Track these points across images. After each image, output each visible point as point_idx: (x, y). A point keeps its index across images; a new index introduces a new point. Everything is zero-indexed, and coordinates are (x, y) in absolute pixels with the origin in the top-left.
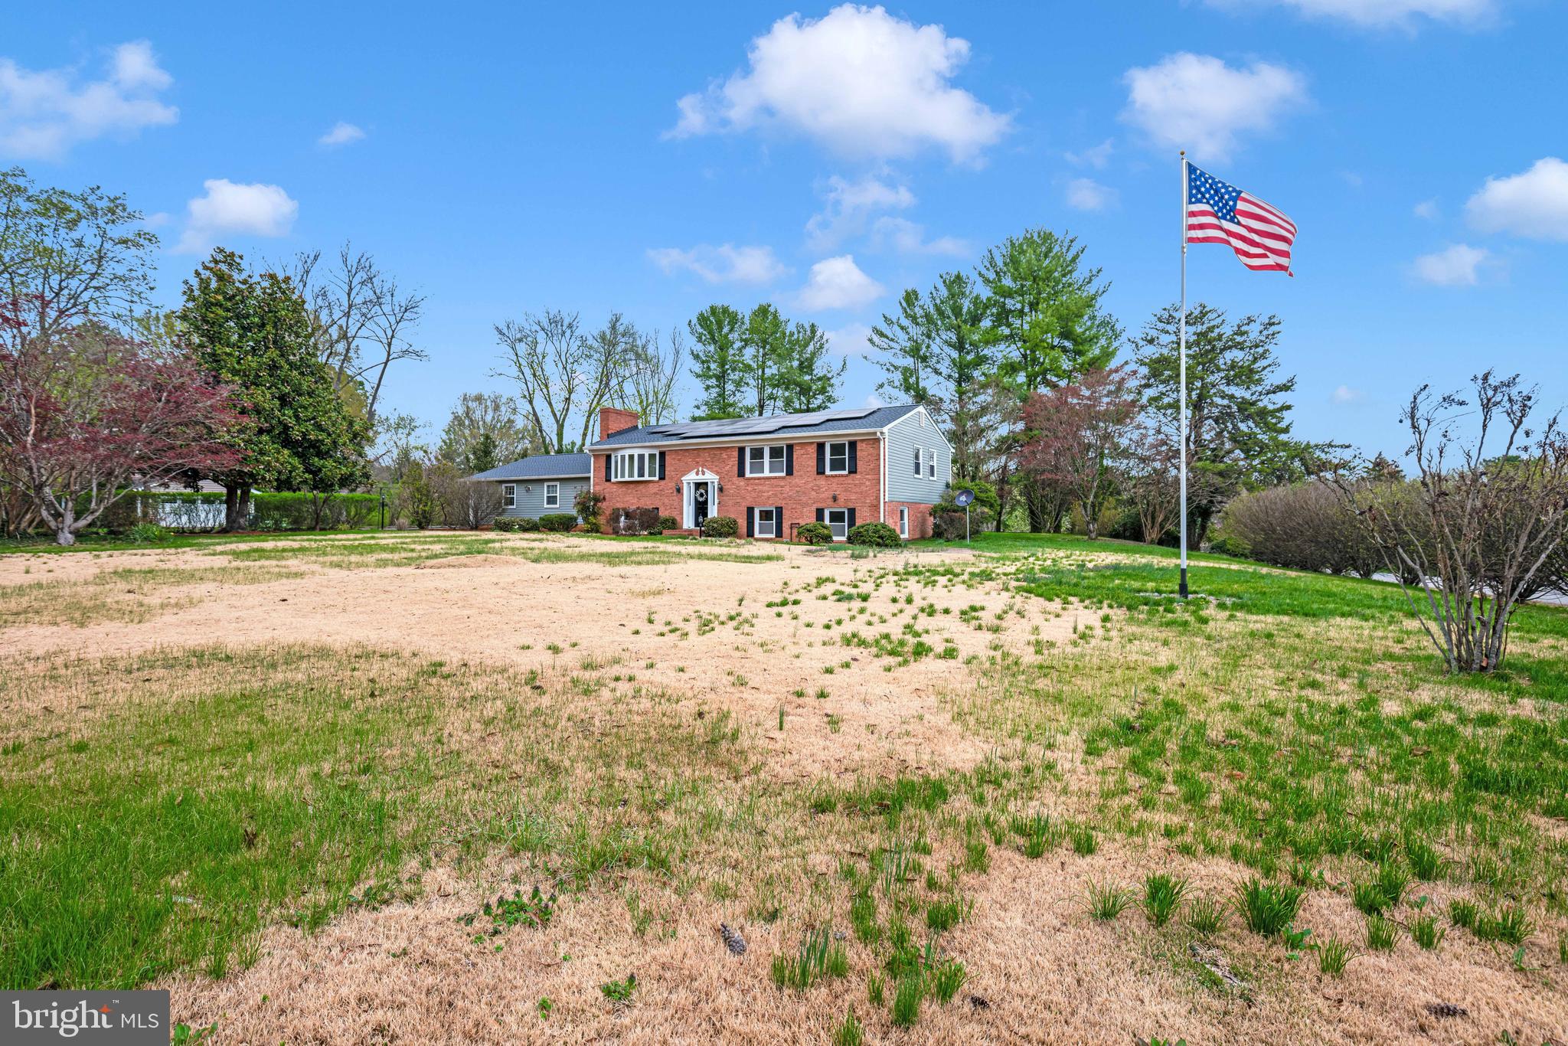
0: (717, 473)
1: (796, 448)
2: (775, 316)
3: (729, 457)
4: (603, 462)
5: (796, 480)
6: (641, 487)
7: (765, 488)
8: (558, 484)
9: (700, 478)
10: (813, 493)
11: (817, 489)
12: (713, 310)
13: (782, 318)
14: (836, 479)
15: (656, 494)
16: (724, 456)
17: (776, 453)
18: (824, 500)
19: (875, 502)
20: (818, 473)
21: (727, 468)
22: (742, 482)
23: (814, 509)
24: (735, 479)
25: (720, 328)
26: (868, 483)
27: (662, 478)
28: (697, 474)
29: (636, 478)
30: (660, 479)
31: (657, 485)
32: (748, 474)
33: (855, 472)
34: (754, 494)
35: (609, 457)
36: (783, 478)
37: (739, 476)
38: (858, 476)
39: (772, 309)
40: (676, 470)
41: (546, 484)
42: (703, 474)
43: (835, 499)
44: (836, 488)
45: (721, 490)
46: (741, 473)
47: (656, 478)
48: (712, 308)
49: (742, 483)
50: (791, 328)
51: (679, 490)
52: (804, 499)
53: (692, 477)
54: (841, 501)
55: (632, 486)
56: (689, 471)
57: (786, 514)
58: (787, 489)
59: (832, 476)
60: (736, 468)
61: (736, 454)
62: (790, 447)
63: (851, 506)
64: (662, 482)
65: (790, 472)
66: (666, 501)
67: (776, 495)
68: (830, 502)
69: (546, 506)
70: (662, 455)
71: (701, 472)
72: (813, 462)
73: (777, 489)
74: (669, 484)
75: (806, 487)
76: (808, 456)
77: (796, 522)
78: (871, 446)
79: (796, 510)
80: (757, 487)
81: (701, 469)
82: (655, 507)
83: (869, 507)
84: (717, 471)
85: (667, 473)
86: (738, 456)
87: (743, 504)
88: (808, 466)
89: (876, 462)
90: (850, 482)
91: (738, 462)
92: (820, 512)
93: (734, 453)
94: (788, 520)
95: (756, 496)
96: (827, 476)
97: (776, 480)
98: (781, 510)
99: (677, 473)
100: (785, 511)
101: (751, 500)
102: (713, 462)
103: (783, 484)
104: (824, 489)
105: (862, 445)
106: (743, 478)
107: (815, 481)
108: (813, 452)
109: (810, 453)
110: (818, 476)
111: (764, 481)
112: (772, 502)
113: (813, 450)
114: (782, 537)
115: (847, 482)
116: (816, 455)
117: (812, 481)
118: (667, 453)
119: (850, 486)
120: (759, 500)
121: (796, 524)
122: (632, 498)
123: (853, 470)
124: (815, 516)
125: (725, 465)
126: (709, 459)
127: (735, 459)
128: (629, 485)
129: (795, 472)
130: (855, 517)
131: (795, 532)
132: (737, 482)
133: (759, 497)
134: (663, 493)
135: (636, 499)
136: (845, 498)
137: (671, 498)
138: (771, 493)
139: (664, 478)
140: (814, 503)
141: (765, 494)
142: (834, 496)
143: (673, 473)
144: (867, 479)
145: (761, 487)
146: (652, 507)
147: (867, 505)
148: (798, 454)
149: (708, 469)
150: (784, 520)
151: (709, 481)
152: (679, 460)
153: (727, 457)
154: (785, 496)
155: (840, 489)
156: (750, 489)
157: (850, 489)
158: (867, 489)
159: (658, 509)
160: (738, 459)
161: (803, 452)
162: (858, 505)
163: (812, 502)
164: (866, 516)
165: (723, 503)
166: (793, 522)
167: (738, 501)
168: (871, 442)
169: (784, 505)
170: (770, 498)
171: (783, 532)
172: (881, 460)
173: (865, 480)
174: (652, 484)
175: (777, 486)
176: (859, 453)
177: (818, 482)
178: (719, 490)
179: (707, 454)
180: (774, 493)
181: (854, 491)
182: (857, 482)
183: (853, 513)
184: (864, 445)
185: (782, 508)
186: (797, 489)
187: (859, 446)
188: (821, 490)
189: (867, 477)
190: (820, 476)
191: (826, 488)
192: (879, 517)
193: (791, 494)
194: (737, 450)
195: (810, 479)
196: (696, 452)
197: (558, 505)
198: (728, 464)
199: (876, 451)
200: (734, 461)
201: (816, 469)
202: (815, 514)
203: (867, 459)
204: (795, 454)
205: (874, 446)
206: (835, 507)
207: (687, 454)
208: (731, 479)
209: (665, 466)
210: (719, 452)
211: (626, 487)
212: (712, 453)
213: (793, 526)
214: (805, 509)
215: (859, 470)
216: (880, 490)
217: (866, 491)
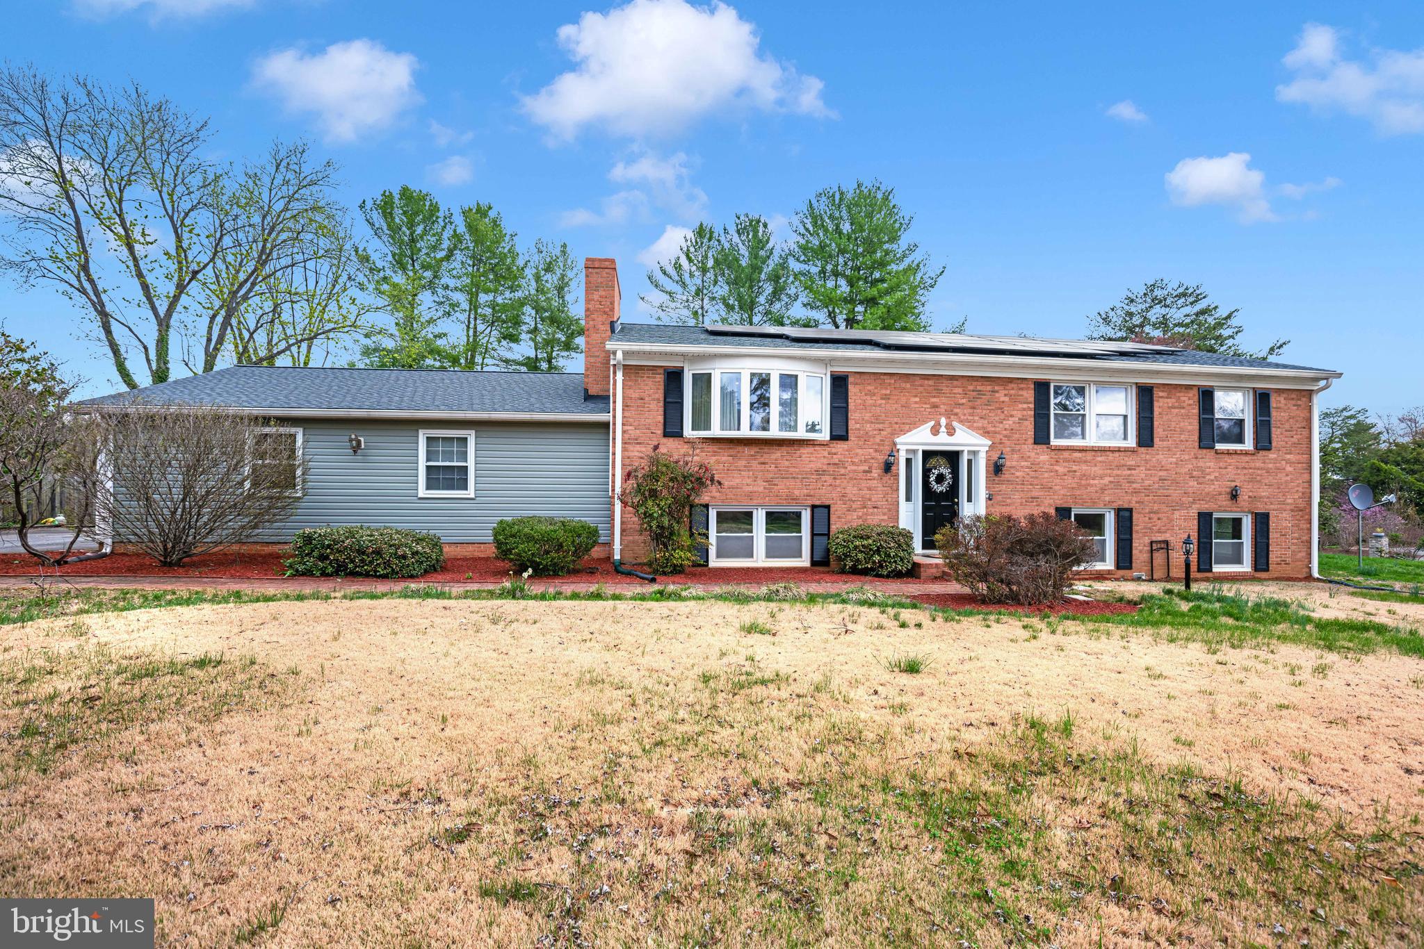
0: (986, 433)
1: (1157, 393)
3: (1014, 400)
4: (654, 389)
5: (1160, 455)
6: (777, 454)
7: (1097, 470)
8: (471, 436)
9: (943, 442)
10: (1193, 483)
11: (1200, 476)
14: (1232, 460)
15: (820, 473)
16: (1001, 396)
18: (1213, 497)
19: (1302, 505)
20: (1202, 446)
21: (1009, 423)
22: (1042, 455)
23: (1193, 512)
24: (1029, 449)
26: (1289, 469)
27: (840, 433)
28: (935, 431)
29: (745, 431)
30: (834, 437)
31: (824, 452)
32: (1054, 442)
33: (1268, 448)
34: (1069, 481)
35: (673, 378)
36: (1132, 451)
37: (1037, 441)
38: (1272, 455)
40: (876, 419)
41: (422, 435)
42: (951, 432)
43: (1234, 496)
44: (1233, 474)
45: (997, 469)
46: (1041, 437)
47: (824, 435)
49: (1044, 458)
51: (888, 467)
52: (1175, 494)
53: (919, 438)
54: (1244, 496)
55: (747, 451)
56: (914, 425)
57: (1139, 522)
58: (1140, 473)
59: (1228, 453)
60: (1029, 426)
61: (1029, 395)
62: (1146, 393)
63: (1261, 508)
64: (840, 446)
65: (1147, 439)
66: (851, 490)
67: (1117, 485)
68: (1224, 501)
69: (422, 492)
70: (840, 383)
71: (943, 429)
72: (1190, 424)
73: (1119, 472)
74: (860, 451)
75: (1178, 470)
76: (1183, 411)
77: (1160, 539)
78: (1294, 402)
79: (1160, 515)
80: (1075, 468)
81: (943, 421)
82: (818, 503)
83: (1292, 511)
84: (984, 428)
85: (852, 425)
86: (1032, 399)
87: (1047, 502)
88: (1182, 431)
89: (1305, 432)
90: (1257, 465)
91: (1032, 413)
92: (1205, 519)
93: (1024, 393)
94: (1145, 534)
95: (1075, 485)
96: (1217, 452)
97: (1117, 454)
98: (1127, 514)
99: (881, 426)
100: (1135, 516)
101: (1062, 492)
102: (974, 408)
103: (1133, 463)
104: (1212, 477)
105: (1278, 399)
106: (1044, 446)
107: (1194, 461)
108: (1190, 405)
109: (1185, 405)
110: (1200, 451)
111: (1089, 456)
112: (1107, 499)
113: (1191, 402)
114: (1130, 568)
115: (1252, 465)
116: (1196, 411)
117: (1189, 460)
118: (851, 379)
119: (1259, 472)
120: (1078, 492)
121: (1160, 542)
122: (749, 481)
123: (1264, 442)
124: (1196, 527)
125: (1002, 417)
126: (964, 401)
127: (1025, 406)
128: (740, 448)
129: (1156, 440)
130: (1268, 529)
131: (1159, 558)
132: (1033, 455)
133: (1080, 486)
134: (843, 471)
135: (760, 482)
136: (1251, 494)
137: (864, 484)
138: (1107, 480)
139: (844, 438)
140: (1194, 502)
141: (1092, 482)
142: (1229, 490)
143: (868, 427)
144: (1288, 462)
145: (1084, 467)
146: (810, 502)
147: (1288, 507)
148: (1161, 404)
149: (961, 422)
150: (1134, 536)
151: (966, 449)
152: (886, 398)
153: (1007, 399)
154: (1134, 485)
155: (1243, 478)
156: (1060, 469)
157: (1259, 478)
158: (1288, 478)
159: (828, 507)
160: (1032, 406)
161: (1171, 402)
162: (1272, 506)
163: (1191, 499)
164: (1286, 528)
165: (999, 498)
166: (1154, 539)
167: (1035, 494)
168: (1294, 396)
169: (1133, 505)
170: (1103, 490)
171: (1134, 558)
172: (1310, 429)
173: (1284, 462)
174: (810, 449)
175: (1118, 467)
176: (1274, 413)
177: (1201, 464)
178: (992, 469)
179: (960, 390)
180: (1112, 479)
181: (1267, 481)
182: (1271, 466)
183: (1262, 522)
184: (1282, 399)
185: (1130, 510)
186: (1162, 473)
187: (1274, 401)
188: (1208, 477)
189: (1288, 456)
190: (1205, 451)
191: (1217, 474)
192: (1310, 530)
193: (1147, 483)
194: (1032, 386)
195: (1187, 457)
196: (931, 382)
197: (470, 492)
198: (1012, 416)
199: (1304, 414)
200: (1024, 409)
201: (1196, 438)
202: (1196, 522)
203: (1287, 426)
204: (1156, 404)
205: (1299, 402)
206: (1231, 511)
207: (908, 386)
208: (1018, 447)
209: (846, 408)
210: (989, 388)
211: (732, 452)
212: (971, 388)
213: (1153, 547)
214: (1177, 515)
215: (1274, 444)
216: (1310, 482)
217: (1286, 481)
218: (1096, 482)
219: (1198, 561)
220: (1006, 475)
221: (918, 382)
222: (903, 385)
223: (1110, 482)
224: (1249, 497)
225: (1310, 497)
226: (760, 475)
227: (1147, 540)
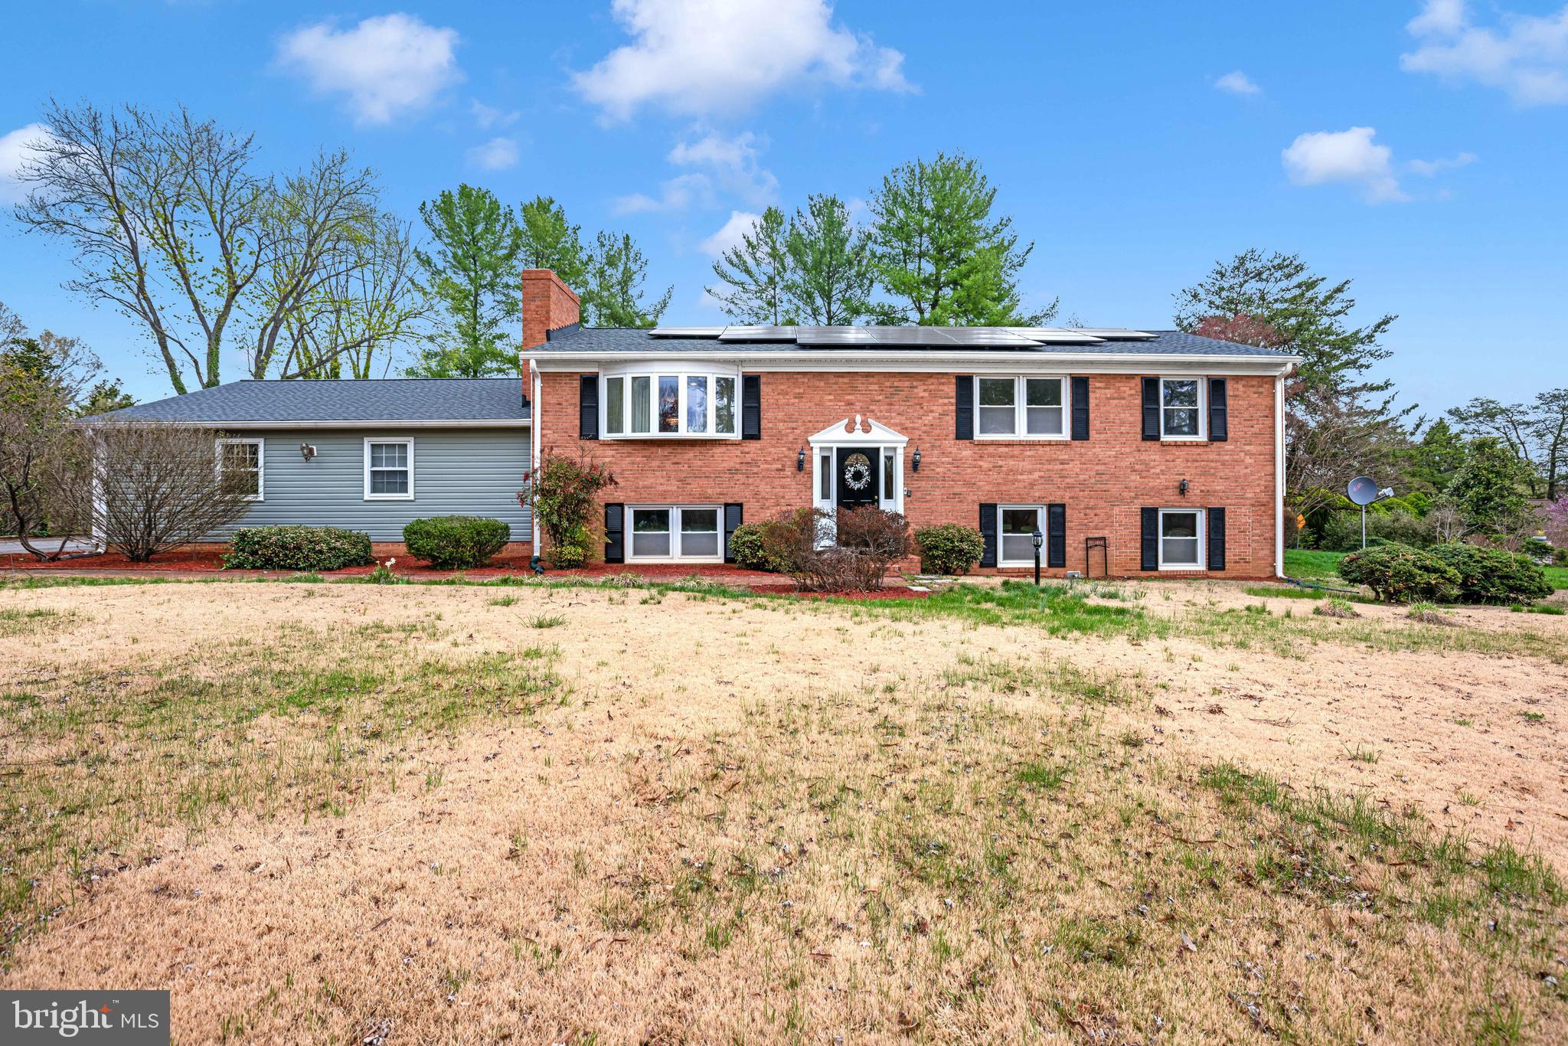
0: (903, 429)
1: (1093, 384)
2: (558, 217)
3: (934, 396)
4: (571, 394)
5: (1097, 447)
6: (690, 454)
7: (1026, 465)
8: (410, 442)
9: (858, 438)
10: (1135, 477)
11: (1144, 470)
12: (465, 192)
13: (570, 221)
14: (1182, 453)
15: (733, 471)
16: (920, 391)
17: (1042, 393)
18: (1159, 492)
19: (1263, 499)
20: (1145, 438)
21: (929, 419)
22: (966, 451)
23: (1136, 507)
24: (951, 444)
25: (472, 224)
26: (1248, 460)
27: (752, 434)
28: (850, 428)
29: (654, 432)
30: (746, 437)
31: (736, 451)
32: (978, 436)
33: (1224, 439)
34: (994, 476)
35: (589, 384)
36: (1065, 444)
37: (959, 437)
38: (1228, 446)
39: (554, 208)
40: (790, 418)
41: (367, 443)
42: (867, 429)
43: (1182, 489)
44: (1181, 467)
45: (914, 466)
46: (964, 431)
47: (737, 435)
48: (464, 187)
49: (967, 453)
50: (587, 240)
51: (800, 466)
52: (1115, 489)
53: (835, 436)
54: (1195, 490)
55: (661, 452)
56: (828, 423)
57: (1073, 518)
58: (1075, 467)
59: (1176, 445)
60: (951, 421)
61: (951, 389)
62: (1081, 384)
63: (1215, 503)
64: (753, 446)
65: (1081, 430)
66: (764, 488)
67: (1049, 480)
68: (1172, 496)
69: (368, 495)
70: (752, 383)
71: (858, 426)
72: (1132, 415)
73: (1050, 467)
74: (772, 450)
75: (1118, 464)
76: (1123, 402)
77: (1097, 536)
78: (1255, 389)
79: (1097, 511)
80: (1000, 463)
81: (858, 418)
82: (730, 501)
83: (1253, 505)
84: (901, 424)
85: (764, 423)
86: (954, 394)
87: (971, 497)
88: (1122, 423)
89: (1268, 422)
90: (1211, 457)
91: (954, 408)
92: (1148, 515)
93: (945, 388)
94: (1080, 531)
95: (1001, 481)
96: (1163, 445)
97: (1048, 448)
98: (1059, 510)
99: (794, 425)
100: (1068, 512)
101: (987, 488)
102: (891, 404)
103: (1066, 457)
104: (1158, 471)
105: (1236, 386)
106: (967, 441)
107: (1137, 454)
108: (1131, 395)
109: (1126, 395)
110: (1144, 444)
111: (1016, 450)
112: (1037, 494)
113: (1133, 392)
114: (1063, 565)
115: (1205, 457)
116: (1138, 401)
117: (1131, 453)
118: (763, 380)
119: (1213, 464)
120: (1004, 488)
121: (1096, 539)
122: (663, 481)
123: (1217, 434)
124: (1139, 523)
125: (921, 412)
126: (880, 397)
127: (946, 401)
128: (654, 449)
129: (1092, 433)
130: (1224, 525)
131: (1096, 555)
132: (954, 450)
133: (1006, 482)
134: (755, 470)
135: (674, 482)
136: (1203, 488)
137: (777, 482)
138: (1036, 475)
139: (757, 437)
140: (1136, 497)
141: (1020, 477)
142: (1177, 484)
143: (781, 426)
144: (1247, 453)
145: (1011, 462)
146: (723, 501)
147: (1248, 502)
148: (1097, 396)
149: (878, 419)
150: (1068, 532)
151: (882, 446)
152: (799, 396)
153: (926, 394)
154: (1068, 480)
155: (1193, 471)
156: (985, 465)
157: (1212, 471)
158: (1248, 471)
159: (741, 505)
160: (953, 401)
161: (1109, 392)
162: (1229, 501)
163: (1133, 494)
164: (1245, 524)
165: (919, 494)
166: (1091, 536)
167: (957, 490)
168: (1255, 383)
169: (1066, 500)
170: (1032, 485)
171: (1067, 556)
172: (1274, 418)
173: (1242, 454)
174: (723, 449)
175: (1049, 461)
176: (1230, 402)
177: (1144, 456)
178: (910, 465)
179: (876, 387)
180: (1042, 474)
181: (1222, 474)
182: (1227, 458)
183: (1217, 517)
184: (1240, 386)
185: (1063, 506)
186: (1097, 467)
187: (1230, 389)
188: (1152, 471)
189: (1247, 448)
190: (1149, 443)
191: (1164, 468)
192: (1274, 526)
193: (1082, 477)
194: (954, 381)
195: (1128, 450)
196: (846, 380)
197: (410, 495)
198: (932, 411)
199: (1267, 402)
200: (945, 404)
201: (1139, 429)
202: (1139, 518)
203: (1246, 415)
204: (1091, 395)
205: (1261, 390)
206: (1180, 507)
207: (822, 384)
208: (938, 443)
209: (758, 408)
210: (907, 384)
211: (646, 453)
212: (888, 384)
213: (1089, 544)
214: (1116, 510)
215: (1230, 435)
216: (1273, 475)
217: (1245, 475)
218: (1025, 477)
219: (1142, 559)
220: (924, 472)
221: (833, 380)
222: (817, 383)
223: (1041, 477)
224: (1202, 491)
225: (1274, 491)
226: (673, 475)
227: (1082, 537)
